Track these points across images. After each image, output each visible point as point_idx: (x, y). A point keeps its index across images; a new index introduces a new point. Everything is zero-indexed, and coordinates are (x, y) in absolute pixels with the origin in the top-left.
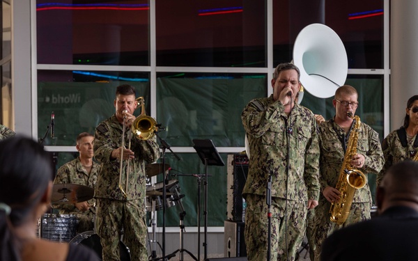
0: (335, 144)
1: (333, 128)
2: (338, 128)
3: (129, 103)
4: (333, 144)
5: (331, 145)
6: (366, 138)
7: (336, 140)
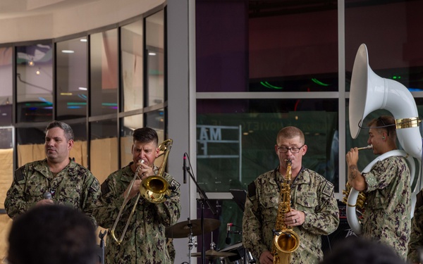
0: (273, 199)
1: (275, 180)
2: (280, 178)
3: (146, 151)
4: (271, 198)
5: (268, 200)
6: (314, 191)
7: (275, 194)
